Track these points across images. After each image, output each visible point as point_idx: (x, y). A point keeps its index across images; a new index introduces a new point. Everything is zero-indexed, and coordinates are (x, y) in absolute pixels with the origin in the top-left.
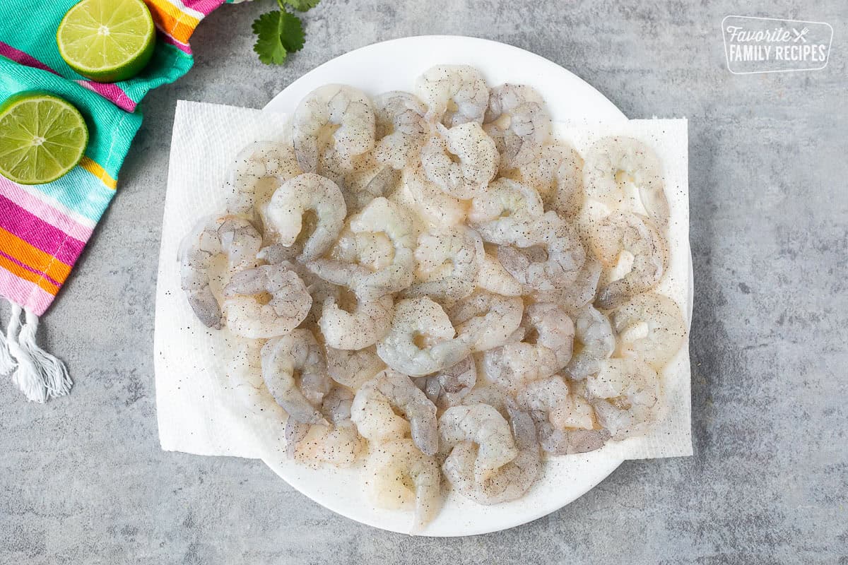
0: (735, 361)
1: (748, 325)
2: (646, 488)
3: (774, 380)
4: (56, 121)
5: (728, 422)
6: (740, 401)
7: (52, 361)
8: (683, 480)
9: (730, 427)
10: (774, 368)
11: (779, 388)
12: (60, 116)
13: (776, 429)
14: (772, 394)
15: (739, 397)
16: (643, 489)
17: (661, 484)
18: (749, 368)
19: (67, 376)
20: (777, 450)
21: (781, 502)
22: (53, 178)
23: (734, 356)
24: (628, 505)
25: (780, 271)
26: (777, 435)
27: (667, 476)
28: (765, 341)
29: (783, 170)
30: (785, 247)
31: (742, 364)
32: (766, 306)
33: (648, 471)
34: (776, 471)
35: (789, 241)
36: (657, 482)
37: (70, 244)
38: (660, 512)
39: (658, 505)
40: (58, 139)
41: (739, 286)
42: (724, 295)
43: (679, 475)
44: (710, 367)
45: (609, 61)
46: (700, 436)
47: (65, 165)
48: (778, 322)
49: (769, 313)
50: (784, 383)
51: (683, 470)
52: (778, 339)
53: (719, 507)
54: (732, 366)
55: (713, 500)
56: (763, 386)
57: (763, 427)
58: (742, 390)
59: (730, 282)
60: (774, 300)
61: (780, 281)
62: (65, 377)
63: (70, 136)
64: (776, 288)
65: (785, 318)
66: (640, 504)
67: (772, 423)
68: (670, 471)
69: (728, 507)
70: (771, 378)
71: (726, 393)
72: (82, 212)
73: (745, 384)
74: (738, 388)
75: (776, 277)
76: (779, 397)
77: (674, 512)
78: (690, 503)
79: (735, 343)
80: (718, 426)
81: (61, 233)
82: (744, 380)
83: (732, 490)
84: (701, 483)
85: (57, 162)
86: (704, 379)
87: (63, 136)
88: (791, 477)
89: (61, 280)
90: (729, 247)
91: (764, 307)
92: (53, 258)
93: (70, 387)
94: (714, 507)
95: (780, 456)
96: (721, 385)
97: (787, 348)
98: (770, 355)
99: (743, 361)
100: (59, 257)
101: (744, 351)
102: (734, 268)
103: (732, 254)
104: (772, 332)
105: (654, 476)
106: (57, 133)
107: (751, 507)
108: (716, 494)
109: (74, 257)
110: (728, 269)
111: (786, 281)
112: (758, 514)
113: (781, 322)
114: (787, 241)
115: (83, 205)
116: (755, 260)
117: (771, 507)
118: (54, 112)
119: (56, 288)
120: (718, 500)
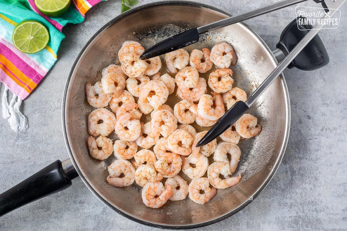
0: (305, 144)
1: (310, 131)
2: (271, 190)
3: (320, 151)
4: (38, 31)
5: (302, 166)
6: (306, 159)
7: (23, 118)
8: (285, 188)
9: (303, 168)
10: (320, 147)
11: (321, 154)
12: (40, 30)
13: (320, 170)
14: (318, 157)
15: (306, 157)
16: (270, 191)
17: (277, 189)
18: (310, 147)
19: (27, 124)
20: (320, 177)
21: (321, 196)
22: (35, 52)
23: (304, 142)
24: (264, 196)
25: (322, 111)
26: (320, 172)
27: (279, 186)
28: (316, 137)
29: (324, 74)
30: (325, 102)
31: (308, 145)
32: (317, 124)
33: (272, 184)
34: (320, 185)
35: (326, 100)
36: (275, 188)
37: (38, 76)
38: (276, 199)
39: (275, 197)
40: (38, 38)
41: (307, 116)
42: (302, 120)
43: (283, 186)
44: (296, 146)
45: (261, 32)
46: (291, 171)
47: (39, 48)
48: (321, 130)
49: (318, 127)
50: (323, 153)
51: (285, 184)
52: (321, 136)
53: (298, 198)
54: (304, 146)
55: (296, 195)
56: (315, 154)
57: (315, 169)
58: (307, 155)
59: (304, 115)
60: (320, 122)
61: (322, 115)
62: (26, 124)
63: (43, 38)
64: (321, 117)
65: (324, 129)
66: (269, 196)
67: (318, 167)
68: (280, 184)
69: (301, 198)
70: (318, 151)
71: (301, 156)
72: (44, 65)
73: (309, 153)
74: (306, 154)
75: (321, 113)
76: (321, 158)
77: (281, 199)
78: (287, 196)
79: (305, 138)
80: (298, 168)
81: (35, 72)
82: (308, 151)
83: (303, 192)
84: (291, 189)
85: (37, 46)
86: (293, 150)
87: (40, 37)
88: (325, 187)
89: (33, 89)
90: (304, 102)
91: (316, 124)
92: (31, 80)
93: (27, 128)
94: (296, 197)
95: (321, 179)
96: (300, 153)
97: (325, 140)
98: (318, 142)
99: (308, 144)
100: (33, 80)
101: (309, 141)
102: (305, 110)
103: (305, 104)
104: (319, 133)
105: (274, 186)
106: (38, 36)
107: (310, 198)
108: (297, 193)
109: (39, 81)
110: (303, 110)
111: (324, 115)
112: (313, 201)
113: (322, 130)
114: (325, 100)
115: (45, 63)
116: (313, 107)
117: (317, 198)
118: (38, 28)
119: (31, 91)
120: (298, 195)
